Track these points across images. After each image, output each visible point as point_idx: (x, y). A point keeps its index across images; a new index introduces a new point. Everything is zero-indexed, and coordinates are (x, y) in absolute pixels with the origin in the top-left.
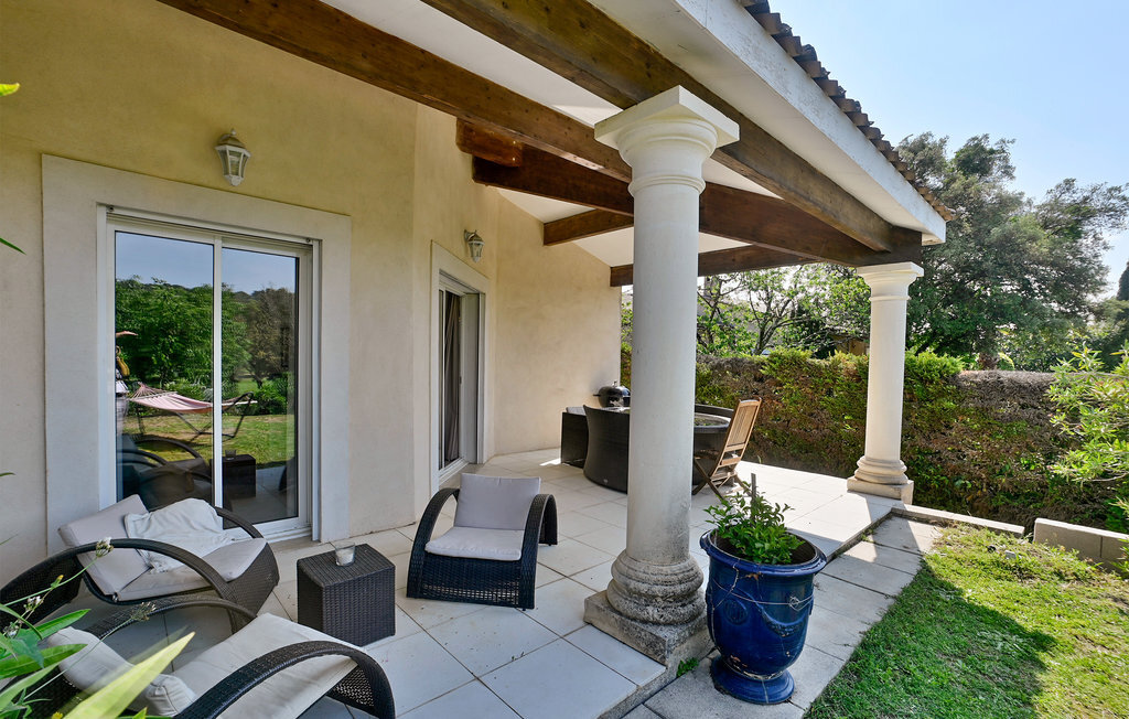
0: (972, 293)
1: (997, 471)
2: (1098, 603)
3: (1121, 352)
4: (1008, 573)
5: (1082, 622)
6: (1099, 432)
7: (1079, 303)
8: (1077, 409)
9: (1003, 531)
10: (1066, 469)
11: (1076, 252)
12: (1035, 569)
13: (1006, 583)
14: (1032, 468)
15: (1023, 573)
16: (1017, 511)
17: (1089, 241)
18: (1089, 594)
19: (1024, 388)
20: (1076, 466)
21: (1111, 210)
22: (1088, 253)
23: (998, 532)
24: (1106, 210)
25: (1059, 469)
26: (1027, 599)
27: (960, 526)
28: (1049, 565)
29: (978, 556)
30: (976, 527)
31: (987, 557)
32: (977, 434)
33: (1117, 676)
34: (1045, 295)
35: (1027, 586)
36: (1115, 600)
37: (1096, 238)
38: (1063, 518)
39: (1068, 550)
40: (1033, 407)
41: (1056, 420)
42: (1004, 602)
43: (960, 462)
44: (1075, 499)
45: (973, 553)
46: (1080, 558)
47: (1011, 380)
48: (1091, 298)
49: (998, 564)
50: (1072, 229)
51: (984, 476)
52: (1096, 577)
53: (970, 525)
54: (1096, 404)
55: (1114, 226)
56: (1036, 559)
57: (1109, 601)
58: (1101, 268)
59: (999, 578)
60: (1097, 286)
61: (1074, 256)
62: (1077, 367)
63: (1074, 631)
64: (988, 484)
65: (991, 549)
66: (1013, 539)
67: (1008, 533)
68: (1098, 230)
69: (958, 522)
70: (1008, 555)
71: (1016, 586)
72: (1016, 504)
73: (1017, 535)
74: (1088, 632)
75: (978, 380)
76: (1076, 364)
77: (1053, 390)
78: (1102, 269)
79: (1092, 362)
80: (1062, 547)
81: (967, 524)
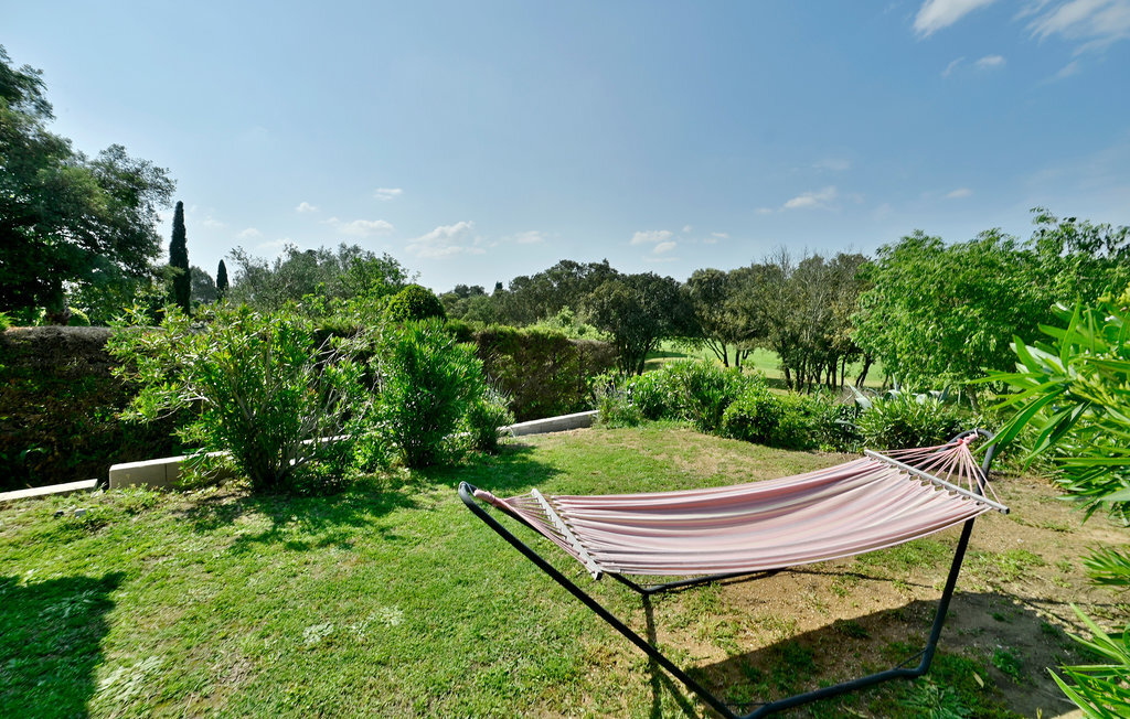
0: (24, 240)
1: (69, 431)
2: (161, 521)
3: (162, 310)
4: (79, 532)
5: (148, 545)
6: (153, 377)
7: (143, 264)
8: (134, 360)
9: (72, 491)
10: (132, 414)
11: (134, 218)
12: (107, 516)
13: (77, 542)
14: (107, 419)
15: (95, 525)
16: (95, 464)
17: (145, 210)
18: (154, 517)
19: (89, 343)
20: (140, 410)
21: (159, 187)
22: (145, 222)
23: (66, 494)
24: (156, 187)
25: (127, 416)
26: (99, 549)
27: (16, 505)
28: (121, 506)
29: (41, 530)
30: (40, 498)
31: (52, 526)
32: (39, 397)
33: (172, 574)
34: (111, 253)
35: (100, 536)
36: (174, 512)
37: (150, 210)
38: (138, 457)
39: (138, 486)
40: (101, 361)
41: (116, 372)
42: (74, 563)
43: (18, 431)
44: (147, 438)
45: (35, 528)
46: (148, 489)
47: (73, 336)
48: (150, 260)
49: (68, 527)
50: (128, 195)
51: (53, 439)
52: (160, 500)
53: (30, 499)
54: (150, 353)
55: (162, 202)
56: (109, 506)
57: (170, 516)
58: (156, 236)
59: (69, 541)
60: (155, 252)
61: (134, 221)
62: (130, 322)
63: (142, 556)
64: (60, 447)
65: (58, 515)
66: (85, 495)
67: (78, 491)
68: (150, 202)
69: (14, 501)
70: (78, 514)
71: (90, 539)
72: (94, 457)
73: (89, 490)
74: (153, 551)
75: (32, 337)
76: (129, 318)
77: (109, 345)
78: (156, 238)
79: (141, 318)
80: (133, 485)
81: (26, 499)
